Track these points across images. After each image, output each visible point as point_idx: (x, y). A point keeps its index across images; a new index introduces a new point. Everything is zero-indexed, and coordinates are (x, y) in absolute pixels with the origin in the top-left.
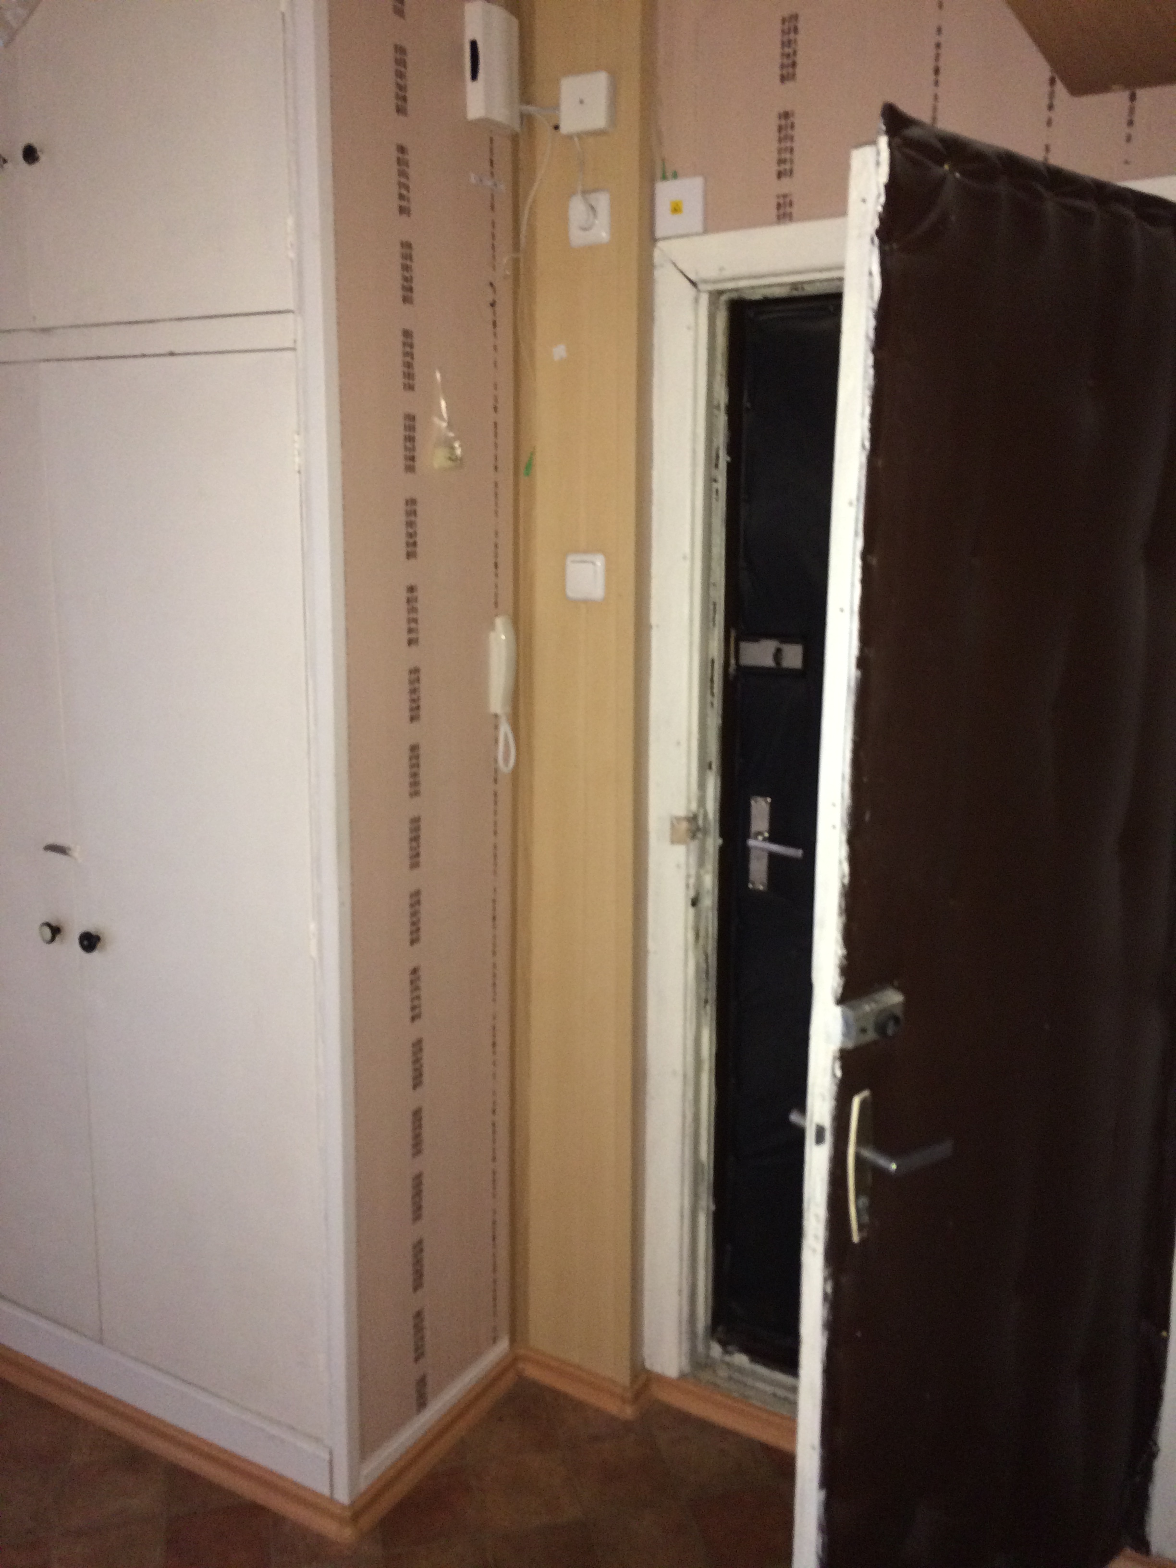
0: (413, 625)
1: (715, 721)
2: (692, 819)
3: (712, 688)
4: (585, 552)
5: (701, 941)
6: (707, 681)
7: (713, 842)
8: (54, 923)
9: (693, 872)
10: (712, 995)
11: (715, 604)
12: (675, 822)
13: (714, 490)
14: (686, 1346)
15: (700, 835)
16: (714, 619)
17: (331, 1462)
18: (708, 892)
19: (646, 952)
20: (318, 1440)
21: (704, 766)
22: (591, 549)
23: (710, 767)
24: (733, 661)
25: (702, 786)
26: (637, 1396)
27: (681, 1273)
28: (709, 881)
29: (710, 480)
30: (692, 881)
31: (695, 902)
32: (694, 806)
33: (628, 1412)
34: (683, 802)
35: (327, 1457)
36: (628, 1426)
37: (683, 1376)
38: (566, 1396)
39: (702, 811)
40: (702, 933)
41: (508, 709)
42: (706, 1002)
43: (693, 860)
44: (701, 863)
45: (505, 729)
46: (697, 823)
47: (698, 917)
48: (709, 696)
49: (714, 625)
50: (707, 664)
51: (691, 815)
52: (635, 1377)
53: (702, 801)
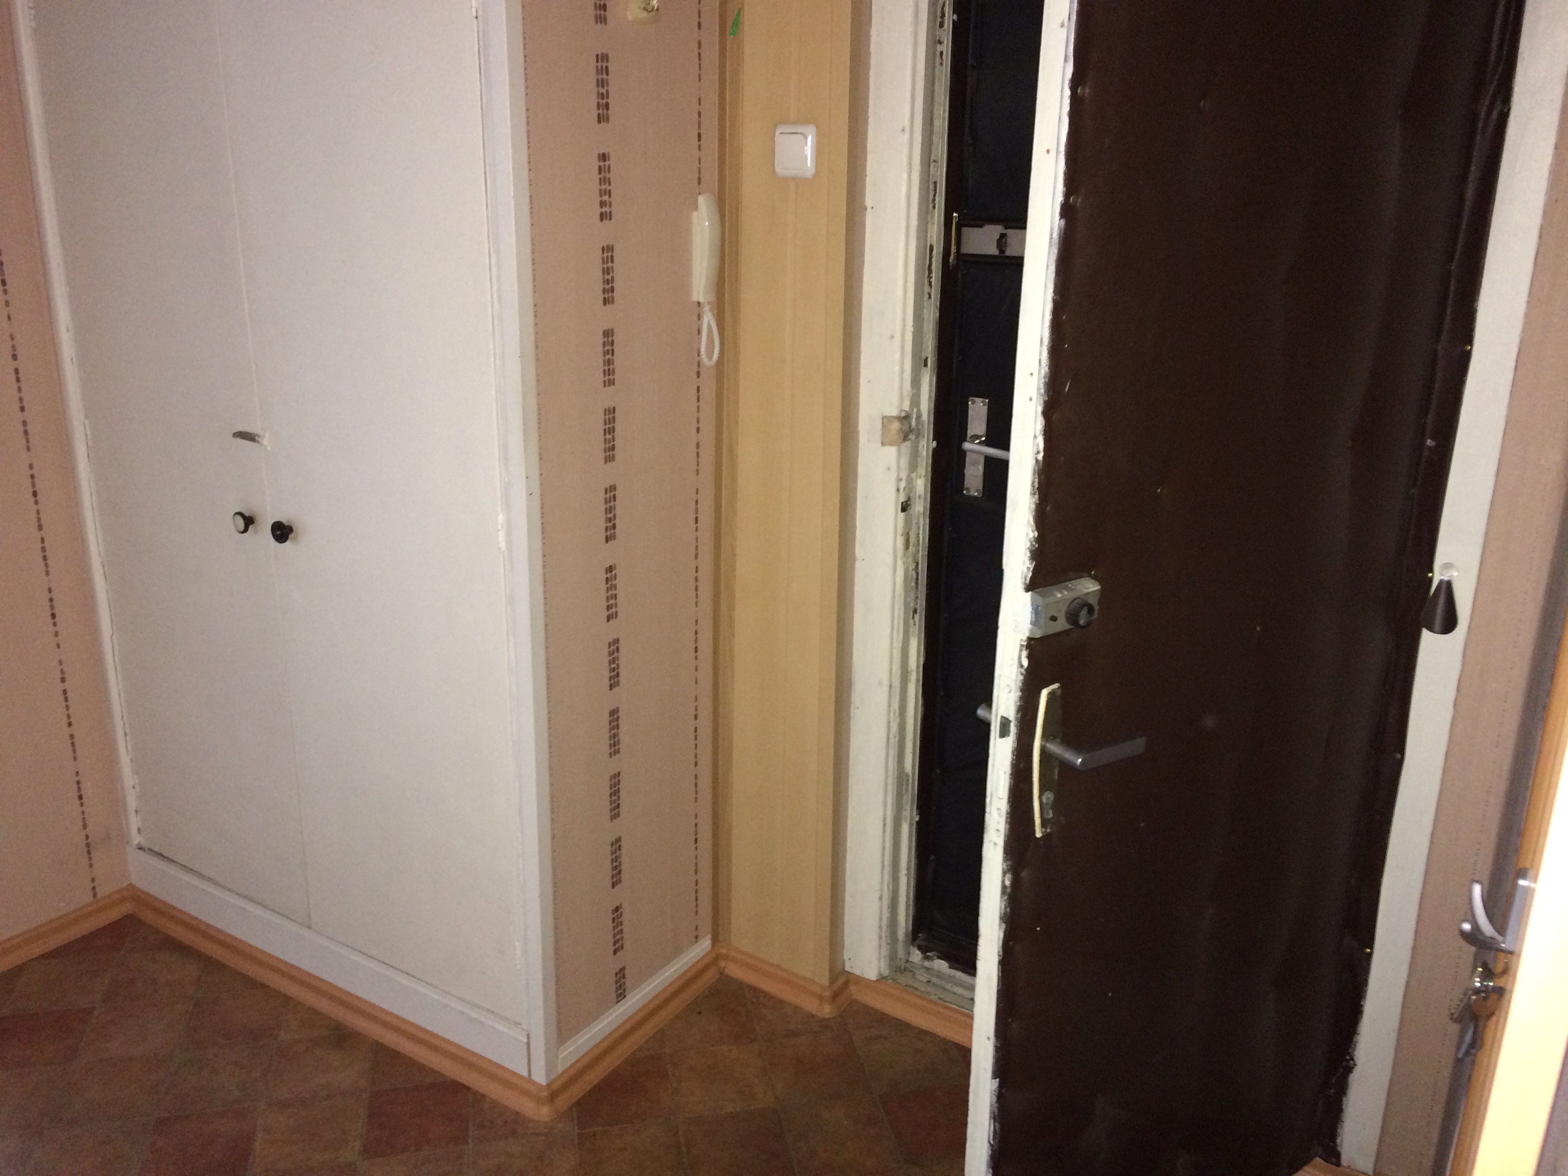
0: (606, 198)
1: (931, 314)
2: (905, 418)
3: (930, 277)
4: (796, 123)
5: (912, 548)
6: (924, 270)
7: (927, 445)
8: (247, 514)
9: (904, 475)
10: (922, 604)
11: (935, 183)
12: (885, 421)
13: (938, 53)
14: (885, 951)
15: (912, 436)
16: (934, 200)
17: (528, 1044)
18: (920, 497)
19: (854, 559)
20: (517, 1024)
21: (919, 363)
22: (803, 120)
23: (926, 365)
24: (953, 249)
25: (916, 383)
26: (835, 996)
27: (882, 883)
28: (921, 485)
29: (934, 41)
30: (903, 485)
31: (905, 507)
32: (906, 406)
33: (827, 1011)
34: (896, 400)
35: (525, 1040)
36: (825, 1024)
37: (882, 979)
38: (766, 994)
39: (915, 410)
40: (913, 540)
41: (712, 298)
42: (915, 611)
43: (904, 462)
44: (913, 466)
45: (708, 318)
46: (910, 424)
47: (908, 523)
48: (926, 286)
49: (934, 207)
50: (925, 251)
51: (903, 414)
52: (833, 980)
53: (915, 400)
